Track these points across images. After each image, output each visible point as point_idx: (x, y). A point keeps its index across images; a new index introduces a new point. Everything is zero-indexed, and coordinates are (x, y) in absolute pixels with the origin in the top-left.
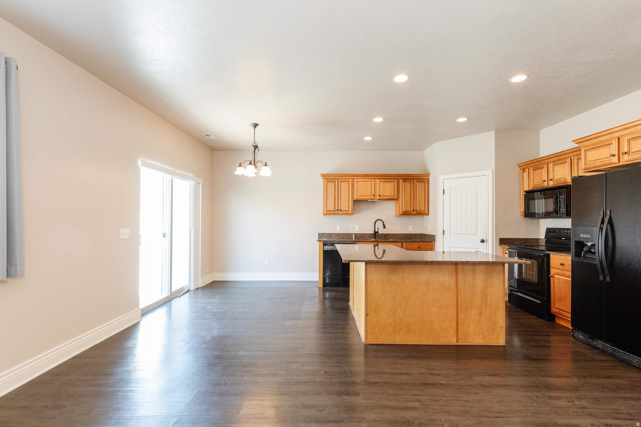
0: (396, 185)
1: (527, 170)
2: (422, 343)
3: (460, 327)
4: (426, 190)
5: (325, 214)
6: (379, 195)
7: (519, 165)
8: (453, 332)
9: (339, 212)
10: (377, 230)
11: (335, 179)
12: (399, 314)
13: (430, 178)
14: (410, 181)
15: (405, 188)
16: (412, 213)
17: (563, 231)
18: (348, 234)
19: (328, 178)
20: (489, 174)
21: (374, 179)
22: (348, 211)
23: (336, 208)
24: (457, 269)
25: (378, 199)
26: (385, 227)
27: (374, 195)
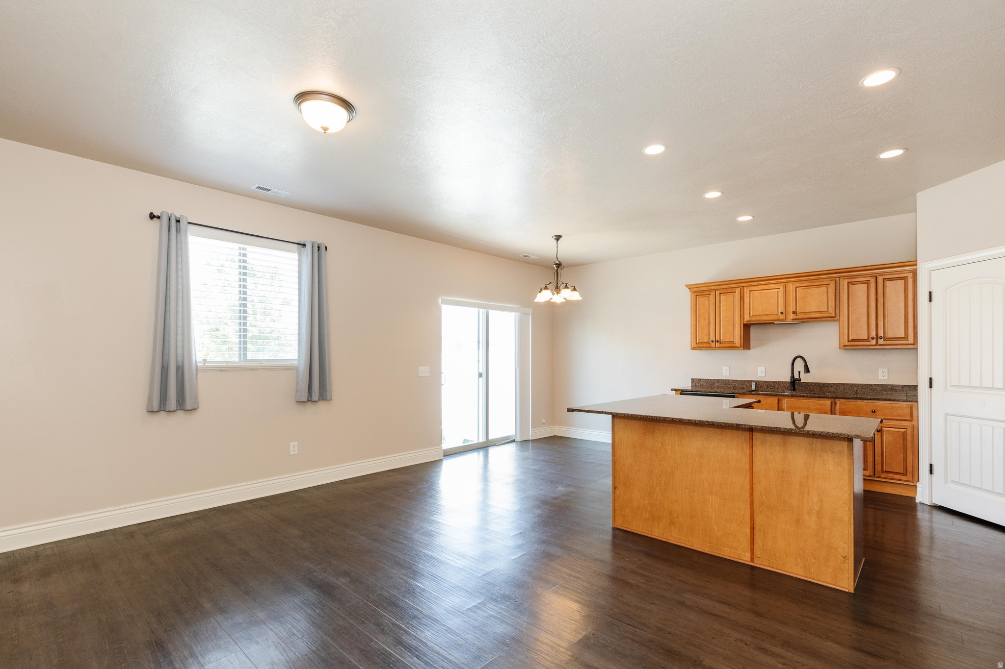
0: (831, 290)
2: (692, 546)
3: (757, 537)
5: (693, 348)
6: (795, 313)
8: (746, 544)
10: (796, 377)
11: (710, 290)
12: (657, 495)
15: (854, 296)
18: (744, 382)
19: (699, 292)
21: (784, 284)
22: (735, 342)
23: (712, 339)
24: (752, 439)
26: (807, 370)
27: (784, 313)
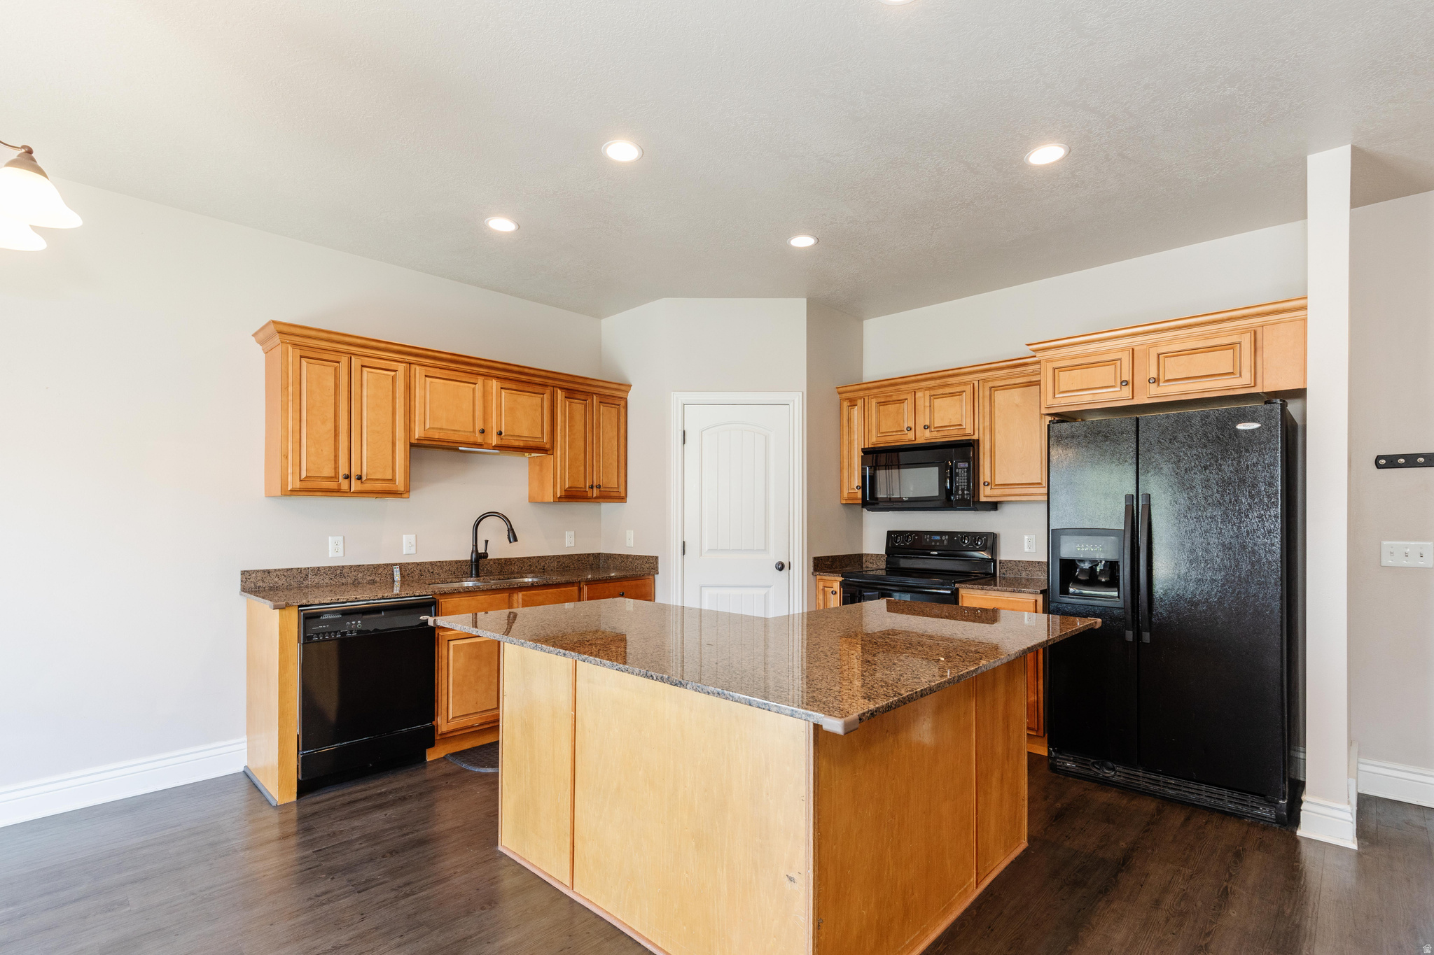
0: (546, 404)
1: (860, 403)
4: (622, 431)
6: (500, 433)
7: (840, 390)
9: (355, 485)
10: (481, 549)
11: (338, 352)
13: (631, 397)
14: (583, 397)
15: (571, 418)
16: (590, 495)
17: (930, 538)
18: (376, 567)
20: (794, 401)
21: (483, 377)
22: (393, 480)
23: (343, 470)
25: (495, 447)
26: (513, 537)
27: (483, 431)
